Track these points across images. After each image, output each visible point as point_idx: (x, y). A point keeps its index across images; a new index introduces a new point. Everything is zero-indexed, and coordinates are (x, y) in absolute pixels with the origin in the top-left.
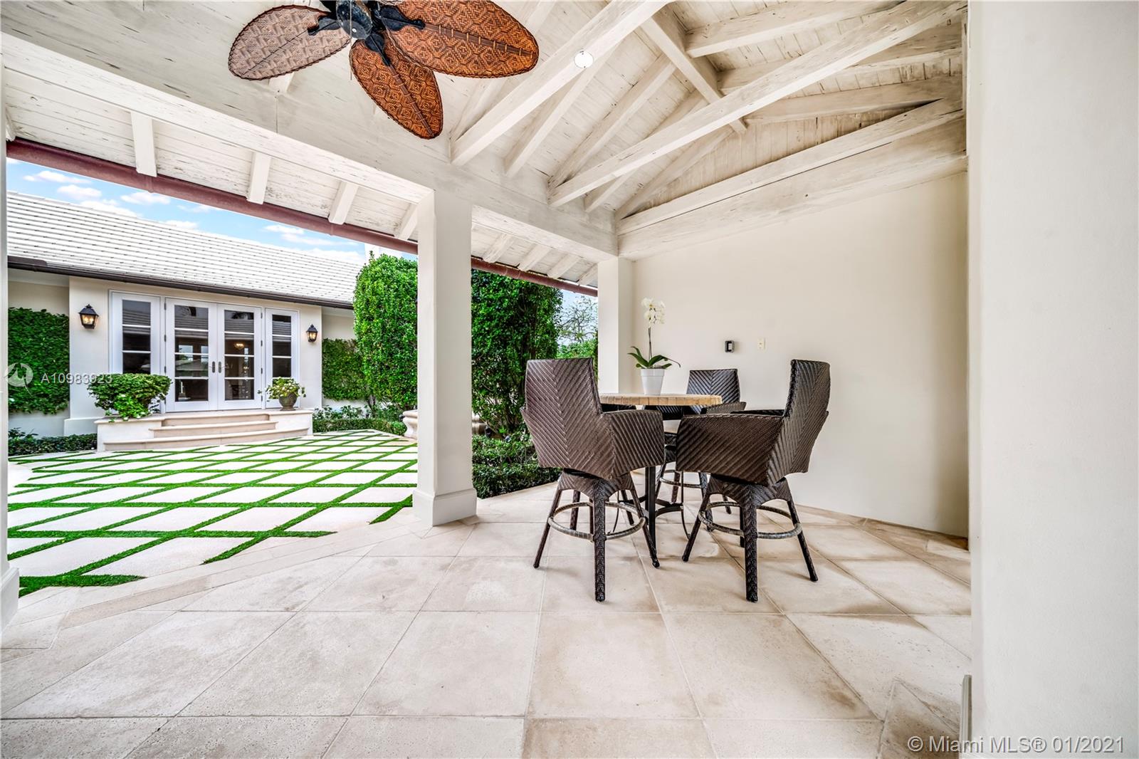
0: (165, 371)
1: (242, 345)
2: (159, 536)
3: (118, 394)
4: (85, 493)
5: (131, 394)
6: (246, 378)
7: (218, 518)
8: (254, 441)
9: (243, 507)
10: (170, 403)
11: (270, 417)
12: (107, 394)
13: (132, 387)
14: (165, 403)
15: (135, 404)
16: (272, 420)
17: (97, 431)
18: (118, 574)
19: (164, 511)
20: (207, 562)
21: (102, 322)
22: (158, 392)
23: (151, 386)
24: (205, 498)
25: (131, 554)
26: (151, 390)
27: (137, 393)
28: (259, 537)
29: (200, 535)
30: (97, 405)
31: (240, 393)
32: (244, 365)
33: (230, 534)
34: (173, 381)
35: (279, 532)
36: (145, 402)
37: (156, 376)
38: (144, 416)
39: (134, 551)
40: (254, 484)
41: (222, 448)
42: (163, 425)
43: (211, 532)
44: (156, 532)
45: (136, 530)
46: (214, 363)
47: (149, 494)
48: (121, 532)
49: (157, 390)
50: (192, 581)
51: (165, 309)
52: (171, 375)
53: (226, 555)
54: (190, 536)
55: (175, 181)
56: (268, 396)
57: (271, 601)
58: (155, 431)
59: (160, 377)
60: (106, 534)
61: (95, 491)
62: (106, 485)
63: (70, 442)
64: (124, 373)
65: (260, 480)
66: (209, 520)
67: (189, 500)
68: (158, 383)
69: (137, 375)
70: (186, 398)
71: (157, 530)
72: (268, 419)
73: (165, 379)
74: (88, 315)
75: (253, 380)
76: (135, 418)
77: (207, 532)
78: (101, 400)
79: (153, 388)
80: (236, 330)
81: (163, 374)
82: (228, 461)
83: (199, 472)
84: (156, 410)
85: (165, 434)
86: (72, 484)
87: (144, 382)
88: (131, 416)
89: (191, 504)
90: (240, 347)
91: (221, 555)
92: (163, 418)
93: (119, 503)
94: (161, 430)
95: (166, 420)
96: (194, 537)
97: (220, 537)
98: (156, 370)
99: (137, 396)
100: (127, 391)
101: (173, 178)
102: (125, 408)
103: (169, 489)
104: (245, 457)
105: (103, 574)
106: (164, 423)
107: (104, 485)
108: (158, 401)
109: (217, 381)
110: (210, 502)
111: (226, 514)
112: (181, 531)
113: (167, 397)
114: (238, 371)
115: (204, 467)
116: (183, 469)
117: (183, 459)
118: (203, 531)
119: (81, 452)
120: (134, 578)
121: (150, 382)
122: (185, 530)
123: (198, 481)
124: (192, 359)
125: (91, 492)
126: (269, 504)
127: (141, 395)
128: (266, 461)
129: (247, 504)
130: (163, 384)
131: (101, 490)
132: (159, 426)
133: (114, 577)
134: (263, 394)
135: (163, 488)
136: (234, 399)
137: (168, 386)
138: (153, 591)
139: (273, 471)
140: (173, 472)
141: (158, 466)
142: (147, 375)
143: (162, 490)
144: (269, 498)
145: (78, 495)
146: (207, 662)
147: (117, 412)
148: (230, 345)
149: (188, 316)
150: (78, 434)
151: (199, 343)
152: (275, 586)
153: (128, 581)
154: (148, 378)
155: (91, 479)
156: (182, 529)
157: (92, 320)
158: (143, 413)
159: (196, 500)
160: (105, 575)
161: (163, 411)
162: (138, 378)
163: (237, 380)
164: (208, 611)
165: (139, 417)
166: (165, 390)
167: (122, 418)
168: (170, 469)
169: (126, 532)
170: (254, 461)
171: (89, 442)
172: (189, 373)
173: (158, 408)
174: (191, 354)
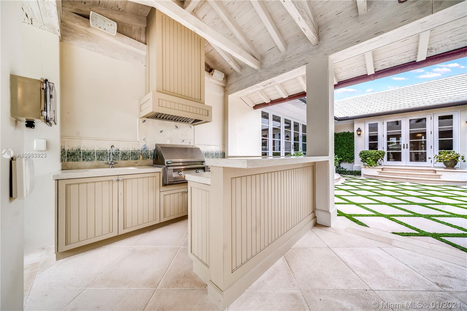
0: (383, 149)
1: (420, 135)
2: (376, 213)
3: (367, 157)
4: (356, 190)
5: (371, 158)
6: (423, 151)
7: (401, 215)
8: (426, 183)
9: (415, 215)
10: (384, 162)
11: (437, 172)
12: (364, 157)
13: (371, 155)
14: (383, 161)
15: (372, 161)
16: (438, 173)
17: (361, 169)
18: (361, 222)
19: (379, 204)
20: (393, 233)
21: (363, 133)
22: (380, 157)
23: (378, 155)
24: (396, 204)
25: (366, 216)
26: (378, 156)
27: (373, 157)
28: (422, 234)
29: (392, 219)
30: (361, 161)
31: (419, 158)
32: (422, 144)
33: (407, 225)
34: (386, 153)
35: (437, 236)
36: (376, 161)
37: (380, 151)
38: (375, 166)
39: (367, 216)
40: (423, 205)
41: (407, 184)
42: (382, 170)
43: (397, 221)
44: (376, 212)
45: (369, 208)
46: (404, 145)
47: (375, 196)
48: (364, 207)
49: (380, 156)
50: (386, 238)
51: (383, 124)
52: (385, 151)
53: (402, 234)
54: (388, 219)
55: (382, 71)
56: (436, 160)
57: (426, 272)
58: (379, 172)
59: (381, 151)
60: (360, 206)
61: (359, 190)
62: (362, 189)
63: (354, 172)
64: (369, 150)
65: (427, 204)
66: (397, 215)
67: (389, 203)
68: (380, 154)
69: (373, 151)
70: (393, 160)
71: (375, 211)
72: (436, 173)
73: (383, 152)
74: (359, 131)
75: (426, 152)
76: (372, 166)
77: (395, 219)
78: (363, 159)
79: (379, 155)
80: (417, 128)
81: (382, 150)
82: (410, 190)
83: (395, 192)
84: (380, 164)
85: (383, 174)
86: (353, 186)
87: (375, 153)
88: (371, 166)
89: (390, 205)
90: (419, 136)
91: (400, 233)
92: (382, 167)
93: (365, 196)
94: (382, 172)
95: (383, 168)
96: (389, 219)
97: (401, 224)
98: (380, 149)
99: (373, 158)
100: (370, 156)
101: (381, 70)
102: (369, 162)
103: (382, 196)
104: (419, 190)
105: (357, 219)
106: (382, 169)
107: (361, 189)
108: (380, 161)
109: (405, 153)
110: (399, 207)
111: (405, 215)
112: (384, 215)
113: (384, 159)
114: (418, 147)
115: (398, 190)
116: (389, 189)
117: (389, 185)
118: (394, 219)
119: (357, 176)
120: (366, 226)
121: (378, 153)
122: (386, 215)
123: (394, 196)
124: (396, 144)
125: (358, 190)
126: (431, 218)
127: (374, 158)
128: (432, 195)
129: (418, 214)
130: (382, 154)
131: (361, 190)
132: (380, 170)
133: (360, 222)
134: (432, 159)
135: (380, 195)
136: (416, 161)
137: (384, 155)
138: (371, 234)
139: (436, 201)
140: (385, 190)
141: (379, 186)
142: (376, 151)
143: (379, 196)
144: (431, 215)
145: (354, 190)
146: (388, 278)
147: (367, 164)
148: (413, 136)
149: (395, 125)
150: (356, 170)
151: (398, 136)
152: (431, 266)
153: (364, 226)
154: (377, 152)
155: (358, 186)
156: (385, 214)
157: (360, 132)
158: (375, 165)
159: (392, 204)
160: (357, 220)
161: (382, 165)
162: (374, 151)
163: (418, 152)
164: (391, 255)
165: (374, 166)
166: (383, 156)
167: (368, 166)
168: (383, 188)
169: (365, 208)
170: (424, 193)
171: (359, 173)
172: (395, 149)
173: (380, 163)
174: (395, 141)
